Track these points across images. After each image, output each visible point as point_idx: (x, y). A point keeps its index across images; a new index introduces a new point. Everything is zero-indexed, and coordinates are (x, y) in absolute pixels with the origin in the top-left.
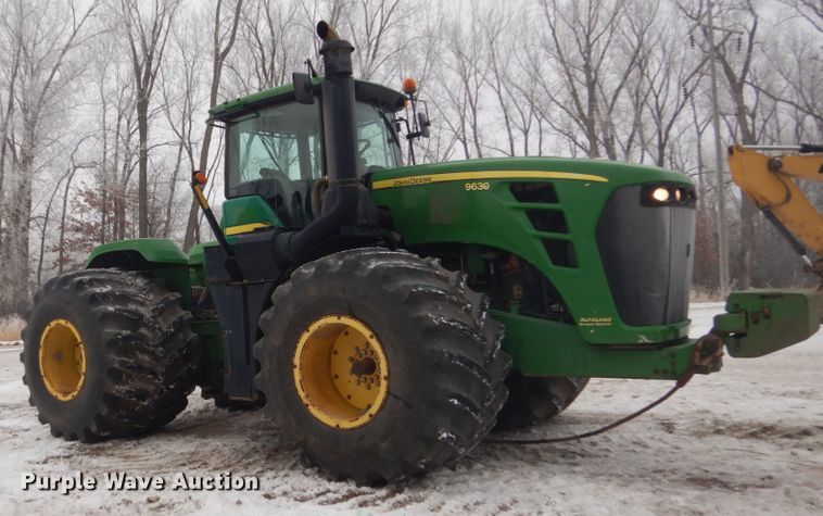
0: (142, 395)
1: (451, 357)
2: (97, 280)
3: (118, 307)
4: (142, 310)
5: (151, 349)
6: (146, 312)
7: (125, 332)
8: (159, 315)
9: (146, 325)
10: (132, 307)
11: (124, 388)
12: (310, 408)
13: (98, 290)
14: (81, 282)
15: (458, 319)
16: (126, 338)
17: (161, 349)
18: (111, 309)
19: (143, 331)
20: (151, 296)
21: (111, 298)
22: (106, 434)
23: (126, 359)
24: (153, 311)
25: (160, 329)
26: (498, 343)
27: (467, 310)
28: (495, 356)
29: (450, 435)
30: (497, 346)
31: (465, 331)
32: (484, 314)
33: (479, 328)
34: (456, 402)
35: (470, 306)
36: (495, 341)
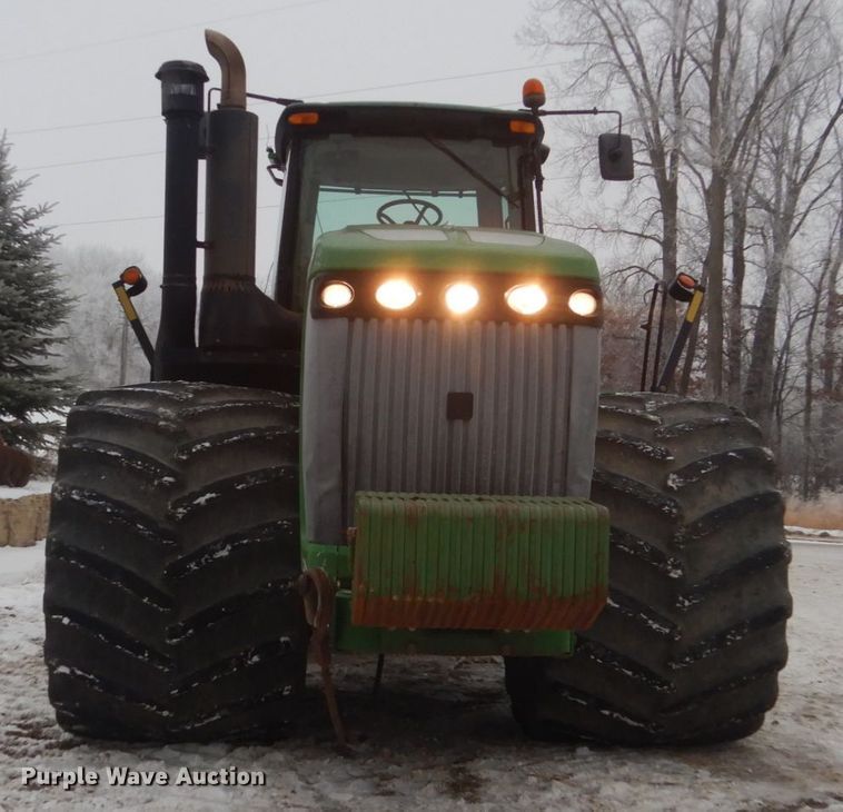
15: (112, 496)
26: (223, 548)
27: (161, 484)
28: (193, 566)
29: (79, 673)
30: (214, 551)
31: (118, 515)
32: (208, 496)
33: (171, 517)
34: (66, 621)
35: (171, 479)
36: (215, 543)
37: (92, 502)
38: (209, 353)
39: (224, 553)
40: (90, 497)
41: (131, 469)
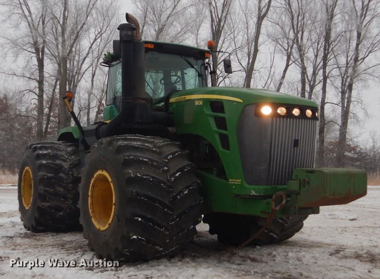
0: (58, 209)
1: (138, 194)
2: (44, 147)
3: (50, 161)
4: (64, 164)
5: (64, 185)
6: (66, 165)
7: (50, 175)
8: (74, 167)
9: (64, 172)
10: (58, 162)
11: (46, 204)
12: (92, 218)
13: (41, 152)
14: (35, 147)
15: (150, 175)
16: (49, 178)
17: (71, 185)
18: (44, 162)
19: (62, 175)
20: (73, 157)
21: (48, 157)
22: (41, 228)
23: (48, 189)
24: (70, 165)
25: (72, 175)
26: (186, 190)
27: (163, 170)
28: (179, 197)
29: (140, 237)
30: (184, 192)
31: (155, 181)
32: (179, 173)
33: (169, 181)
34: (140, 219)
35: (167, 168)
36: (183, 189)
37: (145, 177)
38: (136, 125)
39: (186, 192)
40: (144, 175)
41: (152, 165)
